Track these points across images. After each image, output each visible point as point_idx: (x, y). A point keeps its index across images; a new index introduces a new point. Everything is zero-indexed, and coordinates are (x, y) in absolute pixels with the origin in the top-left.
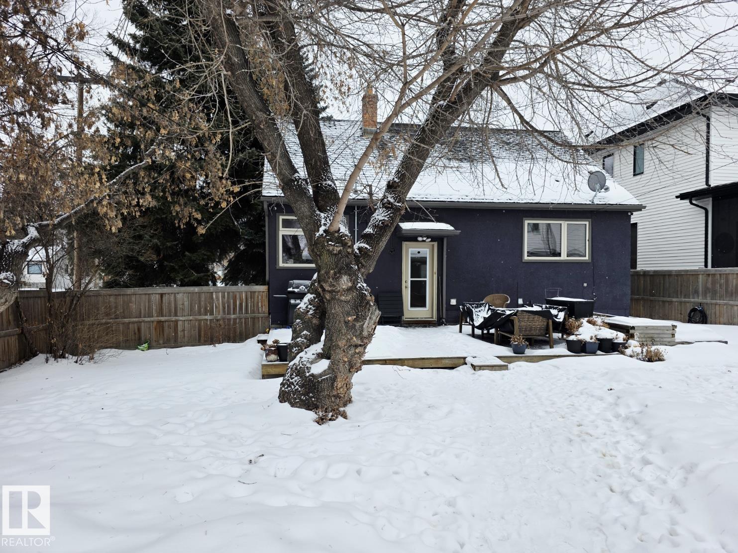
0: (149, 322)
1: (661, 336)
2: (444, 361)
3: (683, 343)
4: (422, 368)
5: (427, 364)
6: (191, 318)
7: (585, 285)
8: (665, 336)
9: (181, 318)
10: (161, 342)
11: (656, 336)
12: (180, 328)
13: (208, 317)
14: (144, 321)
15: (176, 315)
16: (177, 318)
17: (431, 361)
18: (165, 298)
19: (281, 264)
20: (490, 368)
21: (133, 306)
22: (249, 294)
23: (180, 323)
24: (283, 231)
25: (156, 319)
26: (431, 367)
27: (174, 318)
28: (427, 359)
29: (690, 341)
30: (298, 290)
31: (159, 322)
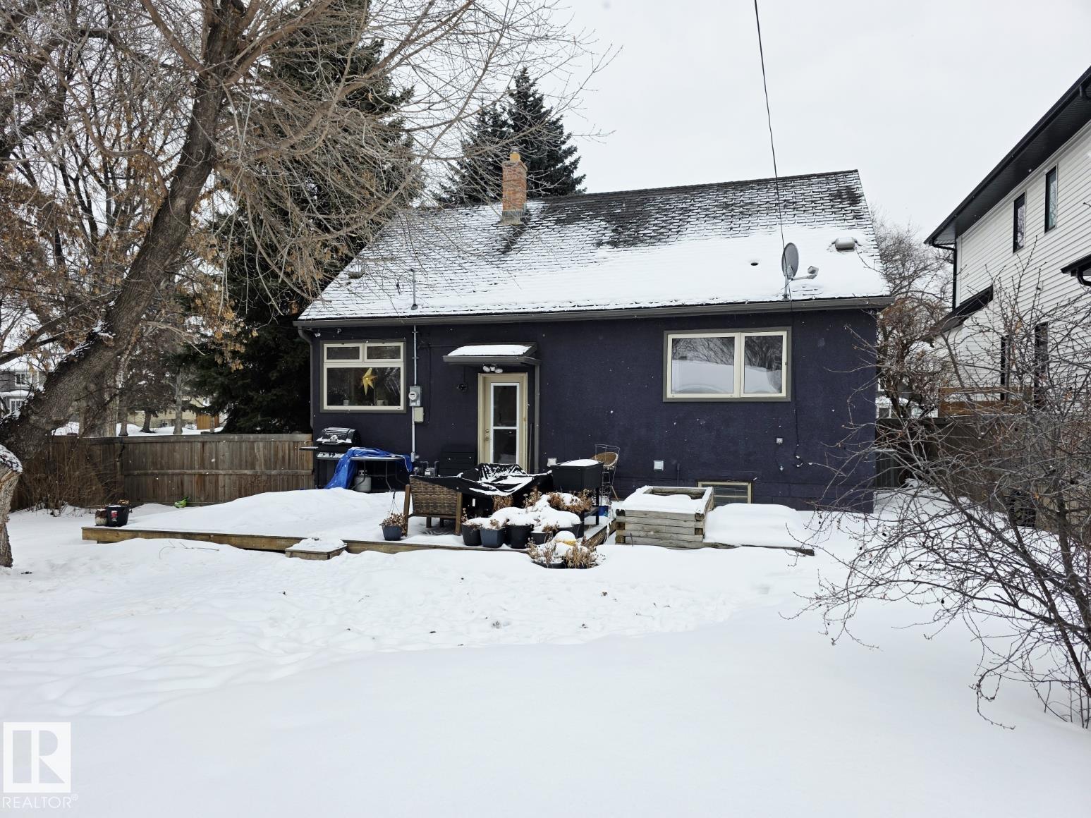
0: (191, 474)
1: (673, 530)
2: (279, 542)
3: (715, 546)
4: (246, 549)
5: (259, 544)
6: (231, 472)
7: (779, 440)
8: (682, 531)
9: (221, 472)
10: (202, 499)
11: (664, 529)
12: (221, 484)
13: (248, 472)
14: (185, 474)
15: (217, 469)
16: (217, 471)
17: (263, 540)
18: (207, 447)
19: (326, 407)
20: (304, 555)
21: (177, 456)
22: (292, 444)
23: (220, 478)
24: (329, 364)
25: (197, 471)
26: (263, 548)
27: (214, 471)
28: (258, 537)
29: (731, 544)
30: (329, 440)
31: (201, 475)
